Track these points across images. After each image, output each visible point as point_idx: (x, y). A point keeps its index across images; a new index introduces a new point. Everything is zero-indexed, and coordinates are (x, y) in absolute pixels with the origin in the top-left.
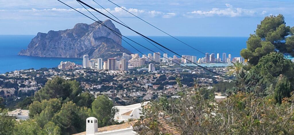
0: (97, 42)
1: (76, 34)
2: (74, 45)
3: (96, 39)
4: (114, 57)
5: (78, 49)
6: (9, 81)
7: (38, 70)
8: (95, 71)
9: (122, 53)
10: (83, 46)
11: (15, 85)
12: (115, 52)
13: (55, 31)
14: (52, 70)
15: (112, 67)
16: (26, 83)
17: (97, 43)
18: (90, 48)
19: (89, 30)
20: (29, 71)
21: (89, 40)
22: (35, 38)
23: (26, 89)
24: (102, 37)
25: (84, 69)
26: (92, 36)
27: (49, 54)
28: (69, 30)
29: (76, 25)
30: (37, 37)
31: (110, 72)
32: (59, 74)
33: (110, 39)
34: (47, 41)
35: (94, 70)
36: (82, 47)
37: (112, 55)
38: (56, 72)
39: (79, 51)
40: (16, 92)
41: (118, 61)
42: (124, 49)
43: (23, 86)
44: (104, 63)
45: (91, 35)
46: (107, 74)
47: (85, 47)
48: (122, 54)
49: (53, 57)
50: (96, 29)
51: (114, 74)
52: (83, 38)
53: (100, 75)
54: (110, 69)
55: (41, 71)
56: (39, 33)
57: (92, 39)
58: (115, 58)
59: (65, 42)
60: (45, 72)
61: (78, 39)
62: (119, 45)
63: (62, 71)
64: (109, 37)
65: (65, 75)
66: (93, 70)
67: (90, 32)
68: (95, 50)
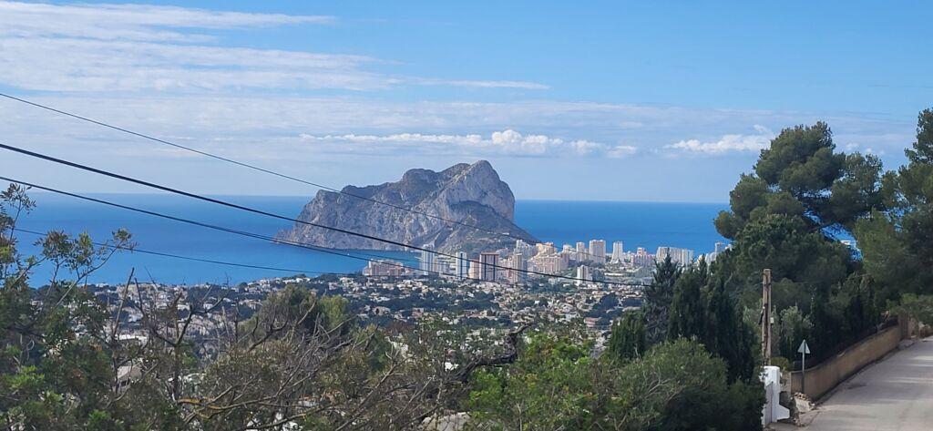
0: (455, 214)
1: (408, 194)
2: (401, 220)
3: (453, 207)
4: (496, 249)
5: (410, 230)
6: (245, 303)
7: (316, 279)
8: (450, 281)
9: (514, 240)
10: (423, 224)
12: (498, 238)
13: (358, 186)
14: (347, 279)
15: (489, 275)
17: (456, 216)
18: (440, 228)
19: (438, 184)
20: (293, 281)
21: (437, 209)
22: (312, 202)
24: (468, 201)
25: (423, 277)
26: (444, 199)
27: (344, 242)
28: (391, 185)
29: (407, 173)
30: (317, 201)
31: (483, 286)
32: (364, 288)
33: (486, 206)
34: (340, 211)
35: (445, 281)
36: (420, 227)
37: (490, 244)
38: (356, 284)
39: (414, 234)
41: (505, 260)
42: (520, 231)
44: (472, 264)
45: (441, 196)
46: (477, 291)
47: (427, 225)
48: (515, 243)
49: (352, 247)
50: (455, 183)
51: (495, 289)
52: (422, 205)
53: (460, 291)
54: (484, 280)
55: (322, 280)
56: (321, 192)
57: (444, 207)
58: (498, 252)
59: (380, 214)
60: (330, 284)
61: (410, 207)
62: (507, 222)
63: (372, 281)
64: (484, 203)
65: (378, 292)
66: (444, 279)
67: (440, 189)
68: (450, 232)
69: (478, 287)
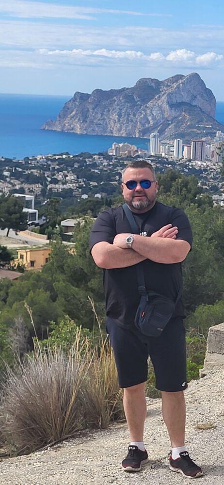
0: (173, 111)
1: (139, 96)
2: (134, 115)
3: (172, 106)
4: (202, 137)
5: (140, 123)
6: (32, 172)
7: (76, 156)
8: (170, 160)
9: (215, 131)
10: (150, 118)
11: (41, 180)
12: (204, 130)
13: (104, 90)
14: (98, 157)
15: (198, 156)
16: (60, 177)
17: (174, 113)
18: (162, 121)
19: (161, 90)
20: (60, 157)
21: (160, 107)
22: (70, 101)
23: (59, 187)
24: (182, 102)
25: (151, 156)
26: (166, 101)
27: (93, 130)
28: (128, 89)
29: (139, 81)
30: (74, 99)
31: (194, 164)
32: (111, 163)
33: (196, 106)
34: (90, 107)
35: (167, 159)
36: (148, 120)
37: (198, 134)
38: (105, 160)
39: (143, 125)
40: (43, 191)
41: (208, 146)
42: (219, 124)
43: (55, 181)
44: (186, 148)
45: (163, 98)
46: (191, 167)
47: (153, 119)
48: (216, 133)
49: (99, 134)
50: (173, 89)
51: (202, 166)
52: (150, 104)
53: (178, 167)
54: (195, 159)
55: (81, 157)
56: (77, 93)
57: (166, 106)
58: (203, 139)
59: (119, 110)
60: (87, 160)
61: (141, 106)
62: (211, 118)
63: (116, 159)
64: (194, 103)
65: (121, 166)
66: (165, 158)
67: (163, 93)
68: (169, 125)
69: (190, 164)
